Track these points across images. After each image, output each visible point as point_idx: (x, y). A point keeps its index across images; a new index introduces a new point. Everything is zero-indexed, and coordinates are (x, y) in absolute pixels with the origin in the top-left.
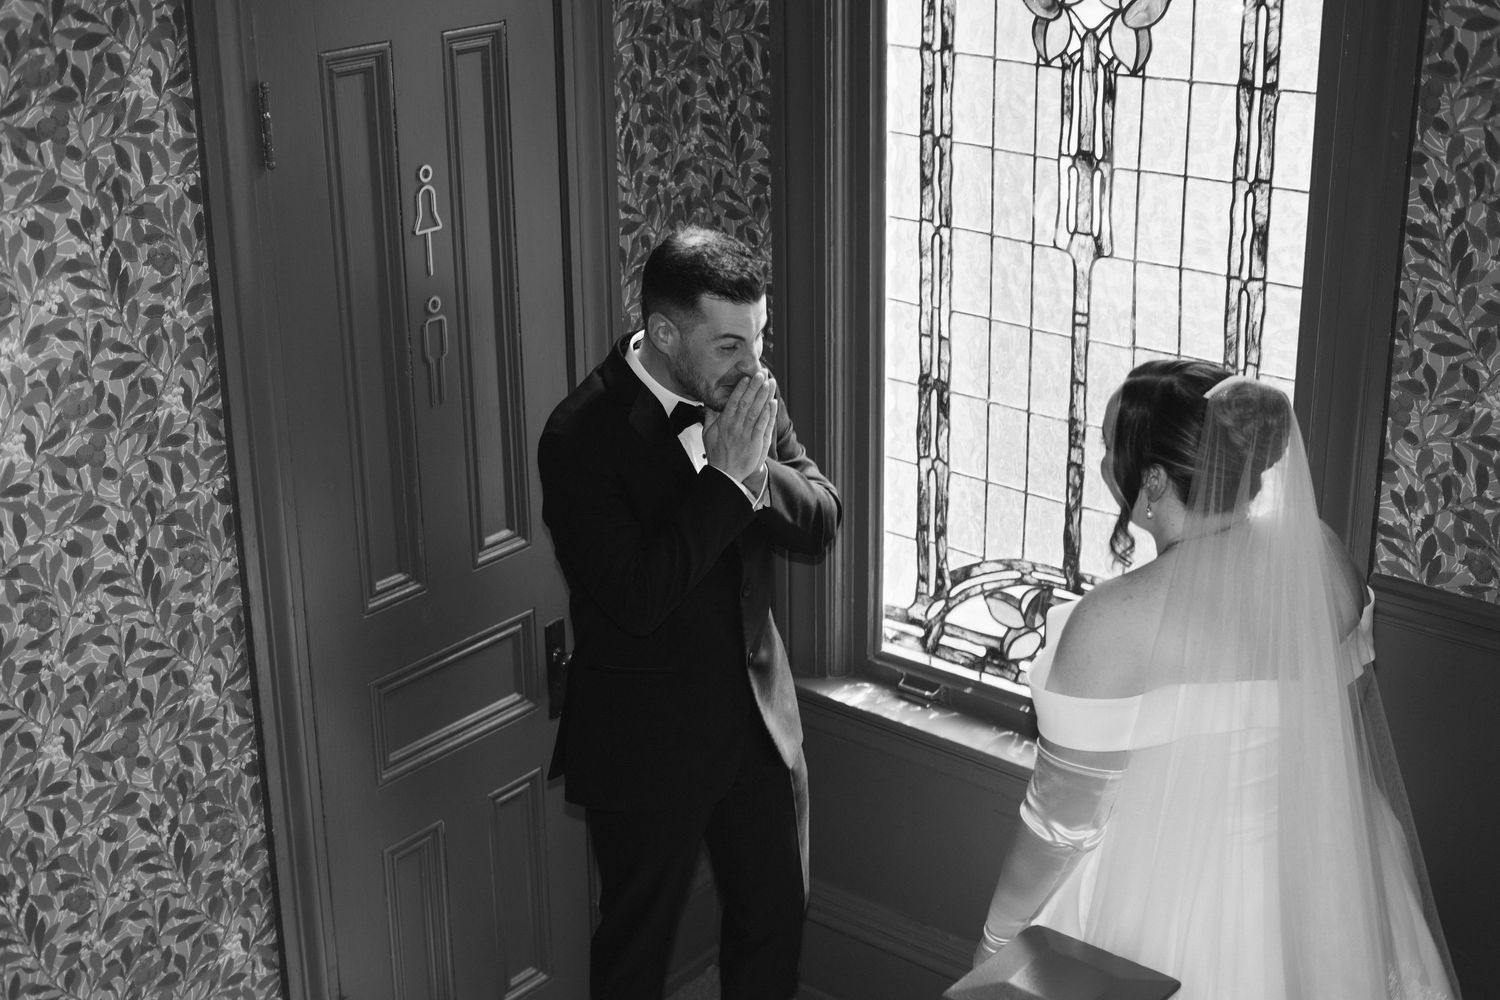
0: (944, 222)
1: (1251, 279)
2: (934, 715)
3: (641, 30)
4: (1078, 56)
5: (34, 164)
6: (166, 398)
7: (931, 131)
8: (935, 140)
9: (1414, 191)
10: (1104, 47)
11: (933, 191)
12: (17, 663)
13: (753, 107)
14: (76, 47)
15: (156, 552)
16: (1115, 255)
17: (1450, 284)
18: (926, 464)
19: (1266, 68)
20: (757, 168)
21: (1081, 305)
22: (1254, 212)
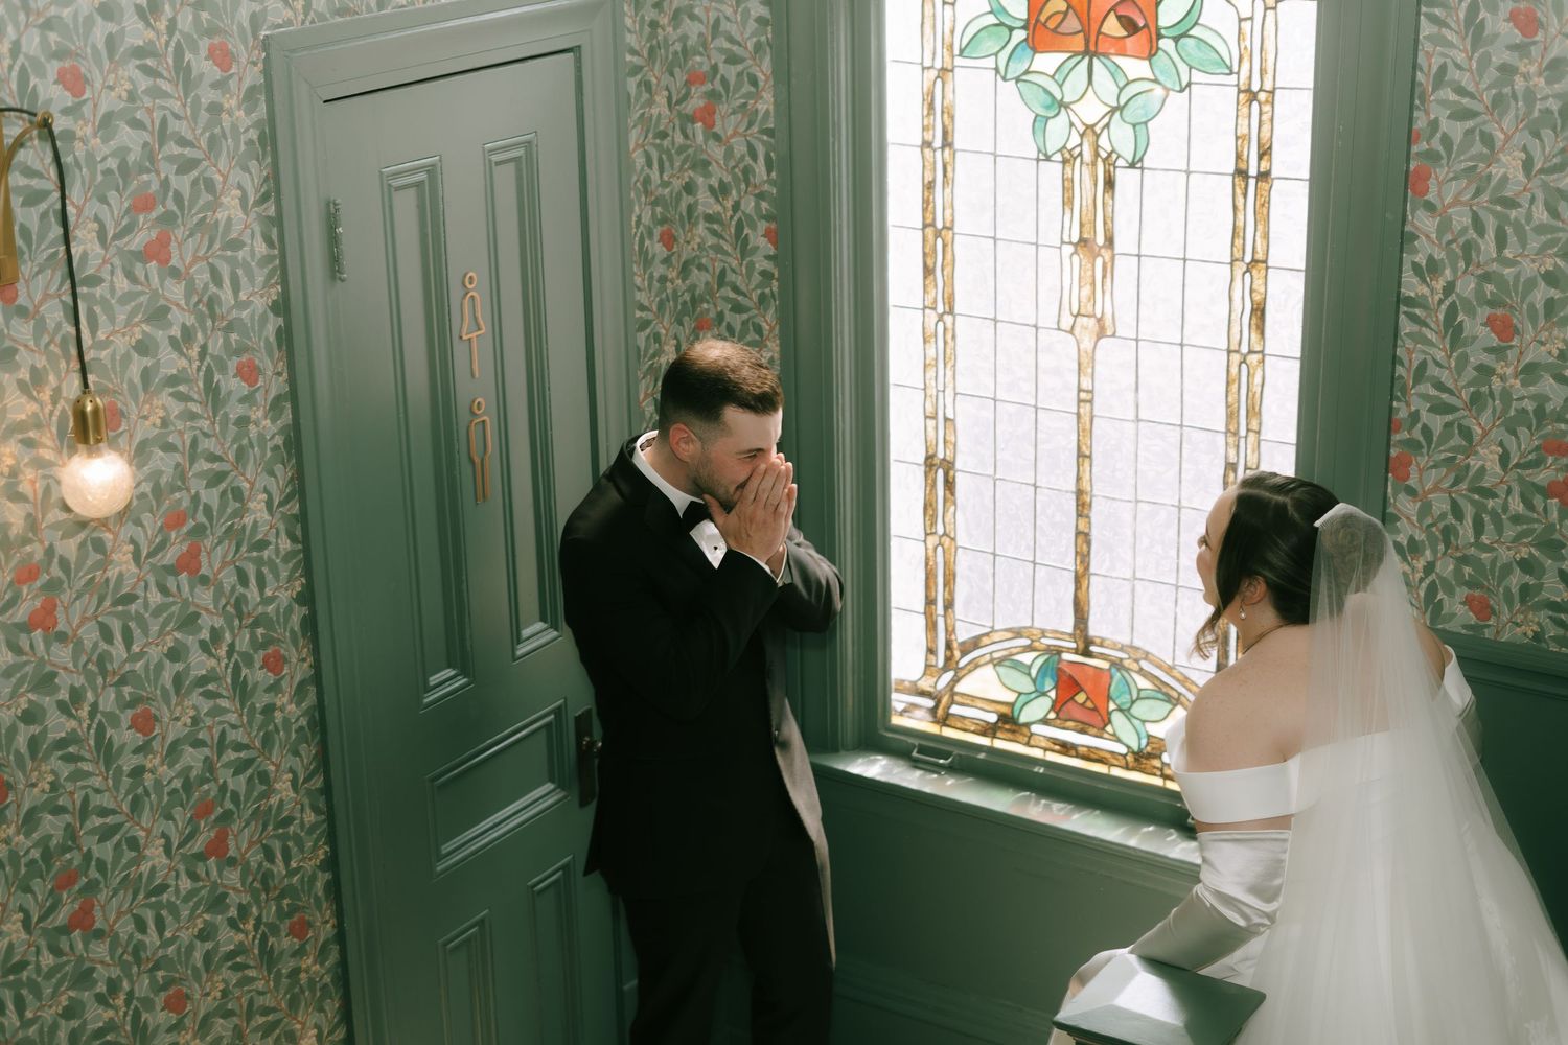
0: (947, 309)
1: (1251, 352)
2: (950, 781)
3: (650, 135)
4: (1077, 151)
5: (142, 285)
6: (251, 505)
7: (933, 224)
8: (936, 232)
9: (1407, 266)
10: (1103, 142)
11: (935, 280)
12: (125, 768)
13: (757, 206)
14: (177, 172)
15: (243, 655)
16: (1117, 335)
17: (1444, 350)
18: (932, 541)
19: (1260, 157)
20: (762, 264)
21: (1086, 384)
22: (1252, 291)
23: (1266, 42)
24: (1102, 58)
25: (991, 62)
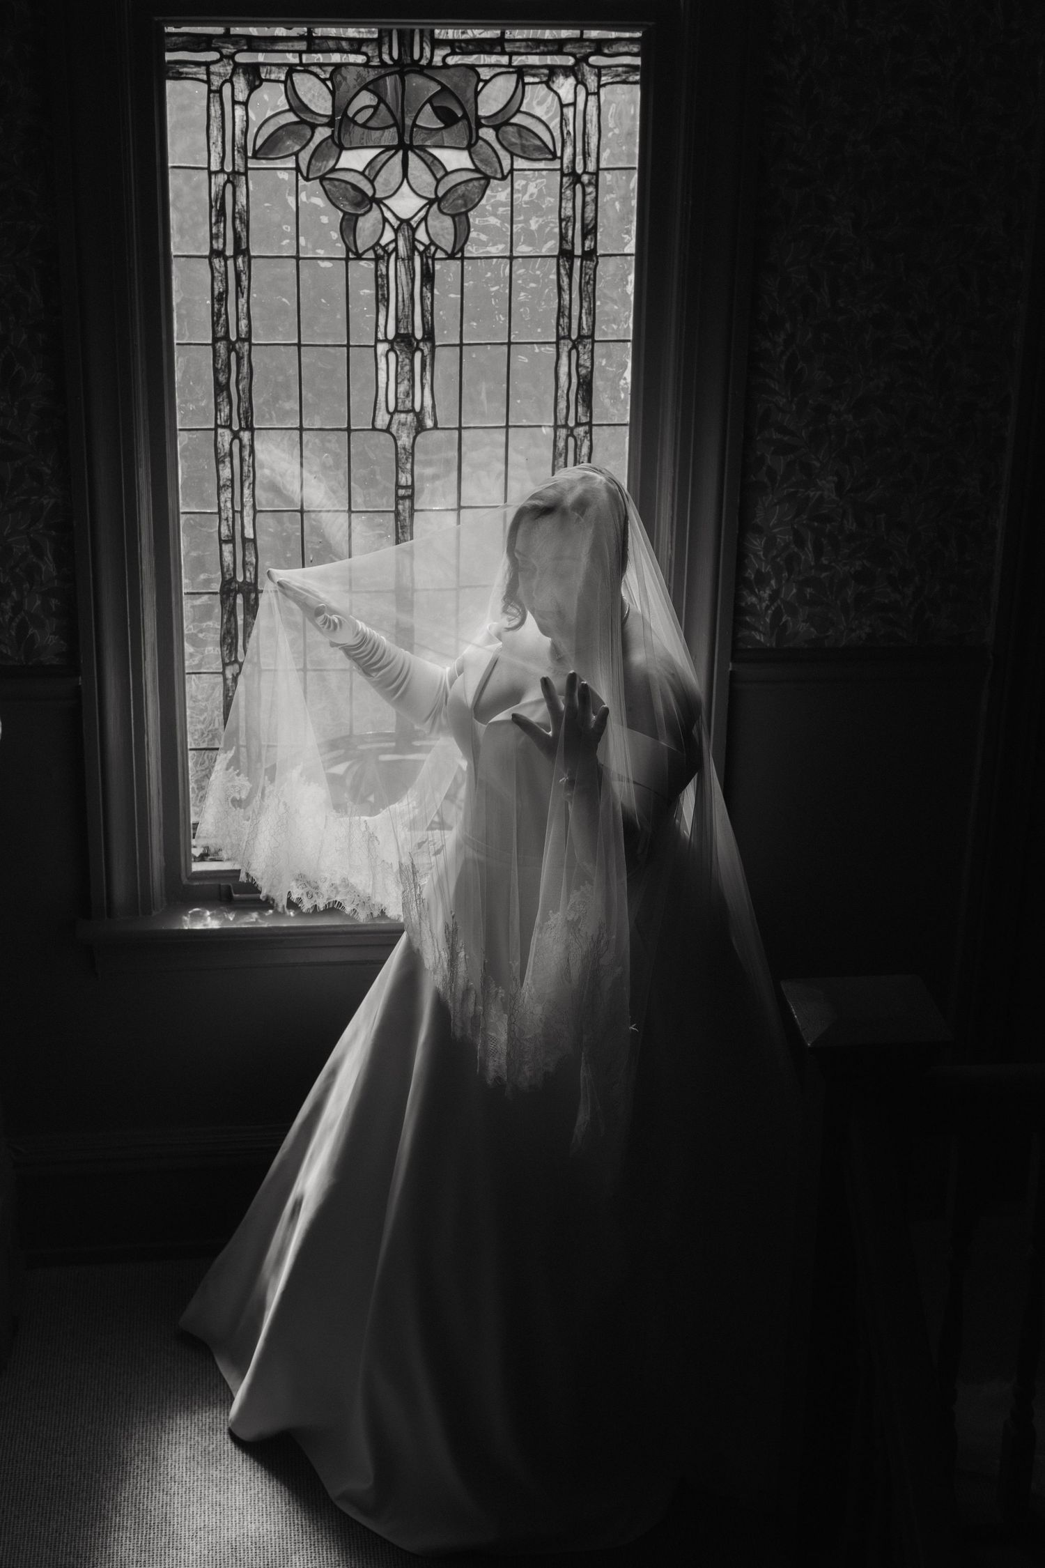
0: (244, 425)
1: (578, 424)
4: (392, 246)
7: (226, 337)
8: (230, 346)
10: (421, 235)
11: (229, 396)
16: (438, 427)
17: (786, 396)
18: (231, 670)
19: (584, 238)
21: (404, 479)
22: (578, 365)
23: (589, 125)
24: (417, 151)
25: (291, 163)
